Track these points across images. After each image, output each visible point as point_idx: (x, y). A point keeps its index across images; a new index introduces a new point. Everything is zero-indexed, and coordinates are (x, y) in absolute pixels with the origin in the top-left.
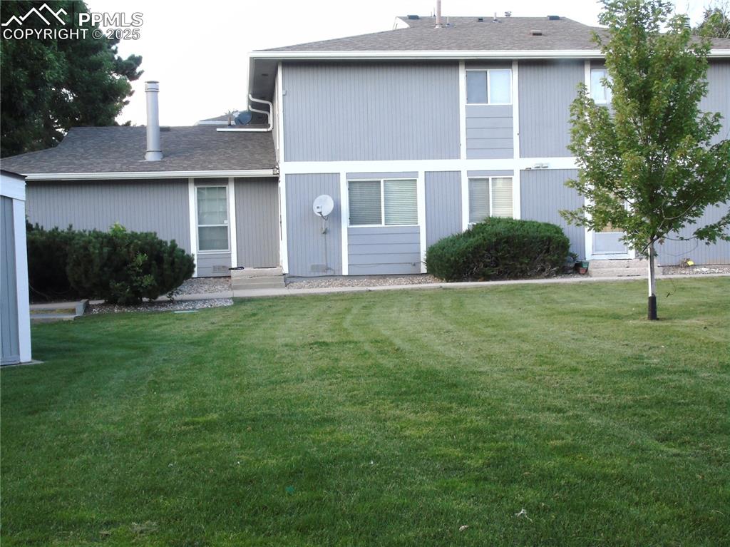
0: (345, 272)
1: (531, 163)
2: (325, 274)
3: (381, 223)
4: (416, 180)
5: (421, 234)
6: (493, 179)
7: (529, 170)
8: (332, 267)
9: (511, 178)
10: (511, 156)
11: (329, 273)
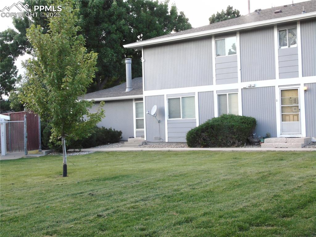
0: (167, 141)
1: (246, 84)
2: (159, 141)
3: (180, 118)
4: (194, 96)
5: (197, 123)
6: (229, 94)
7: (244, 88)
8: (162, 138)
9: (237, 93)
10: (237, 82)
11: (161, 141)
